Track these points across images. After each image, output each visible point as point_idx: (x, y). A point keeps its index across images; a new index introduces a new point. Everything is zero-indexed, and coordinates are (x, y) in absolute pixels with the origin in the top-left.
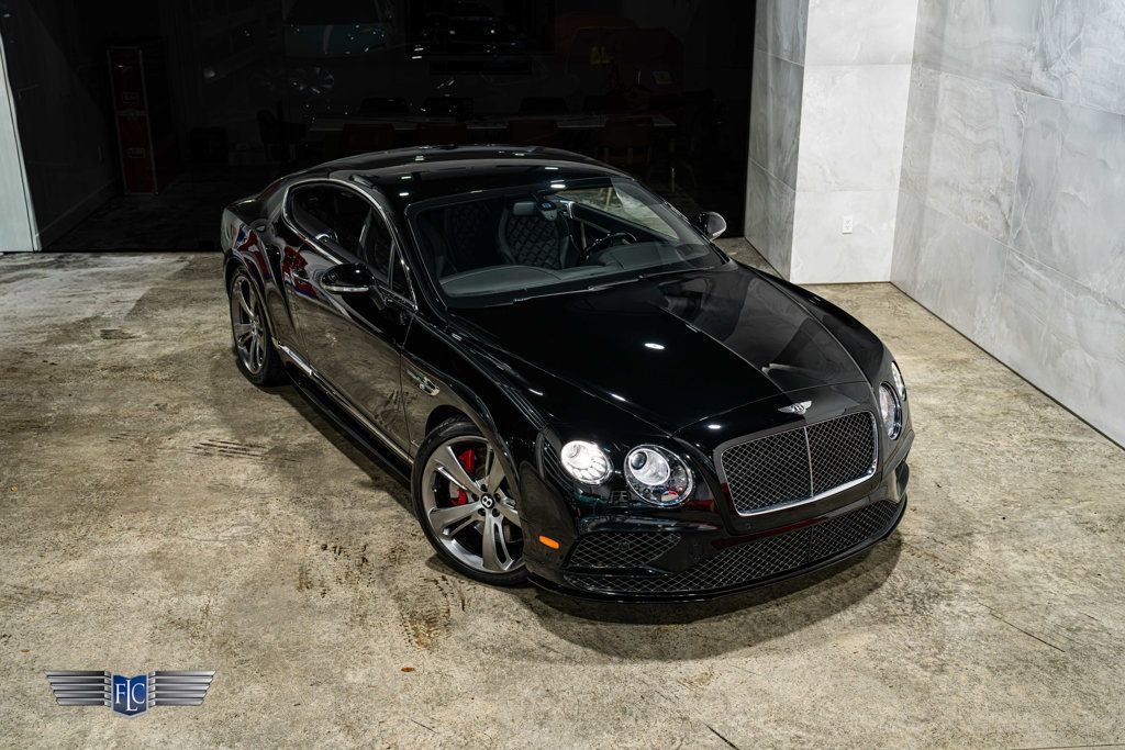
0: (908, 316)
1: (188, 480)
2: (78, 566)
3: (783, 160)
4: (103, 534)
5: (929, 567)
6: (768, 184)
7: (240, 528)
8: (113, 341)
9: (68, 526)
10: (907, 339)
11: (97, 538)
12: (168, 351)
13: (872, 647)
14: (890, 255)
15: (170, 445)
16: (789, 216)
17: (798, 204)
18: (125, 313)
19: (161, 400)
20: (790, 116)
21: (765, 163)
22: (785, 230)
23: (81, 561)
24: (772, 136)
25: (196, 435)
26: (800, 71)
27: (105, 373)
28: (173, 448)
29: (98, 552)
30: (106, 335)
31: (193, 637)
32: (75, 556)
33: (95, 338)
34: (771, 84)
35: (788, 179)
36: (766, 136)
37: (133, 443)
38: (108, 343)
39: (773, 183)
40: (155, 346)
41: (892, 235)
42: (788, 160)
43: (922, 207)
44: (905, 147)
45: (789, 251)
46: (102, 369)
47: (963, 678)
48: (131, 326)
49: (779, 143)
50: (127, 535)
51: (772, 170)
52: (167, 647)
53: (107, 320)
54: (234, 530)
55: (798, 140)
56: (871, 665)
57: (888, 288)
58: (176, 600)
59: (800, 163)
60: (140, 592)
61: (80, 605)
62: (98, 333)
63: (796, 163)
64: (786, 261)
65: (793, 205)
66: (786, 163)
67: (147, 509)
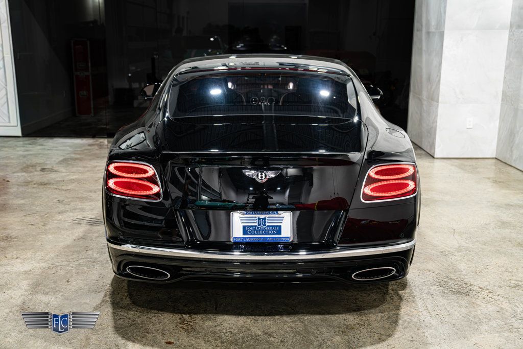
1: (63, 235)
3: (431, 88)
6: (422, 104)
7: (84, 260)
8: (45, 173)
12: (74, 177)
14: (496, 141)
15: (59, 219)
16: (435, 118)
17: (440, 110)
18: (57, 161)
19: (61, 198)
20: (435, 63)
21: (420, 93)
22: (432, 127)
24: (424, 76)
25: (75, 214)
26: (442, 35)
27: (35, 186)
28: (60, 220)
30: (43, 170)
33: (36, 171)
34: (424, 48)
35: (434, 98)
36: (421, 77)
37: (37, 217)
38: (42, 173)
39: (425, 102)
40: (68, 175)
42: (434, 87)
44: (505, 78)
45: (434, 138)
46: (35, 184)
48: (58, 167)
49: (429, 79)
51: (425, 94)
53: (46, 164)
54: (81, 261)
55: (440, 74)
57: (494, 160)
59: (442, 87)
62: (39, 169)
63: (439, 88)
64: (433, 145)
65: (437, 112)
66: (433, 89)
67: (32, 249)
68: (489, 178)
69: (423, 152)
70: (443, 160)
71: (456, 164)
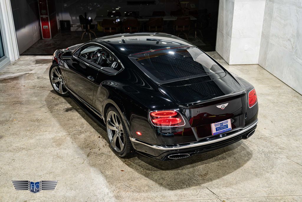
0: (263, 74)
1: (62, 118)
2: (32, 141)
3: (228, 29)
4: (39, 133)
5: (269, 145)
6: (223, 36)
7: (76, 131)
8: (40, 80)
9: (30, 130)
10: (263, 80)
11: (37, 134)
13: (253, 167)
14: (258, 56)
15: (56, 108)
16: (229, 45)
17: (232, 42)
18: (44, 72)
19: (54, 96)
21: (222, 30)
22: (228, 49)
23: (33, 140)
24: (225, 22)
25: (63, 106)
26: (233, 3)
27: (38, 88)
28: (57, 109)
29: (38, 137)
30: (38, 78)
31: (64, 161)
32: (31, 138)
33: (35, 79)
34: (224, 7)
35: (229, 34)
36: (223, 22)
37: (46, 108)
39: (225, 36)
41: (259, 51)
43: (268, 42)
44: (263, 25)
45: (229, 55)
46: (38, 87)
47: (279, 176)
48: (45, 76)
49: (227, 24)
50: (45, 133)
51: (224, 32)
52: (57, 164)
53: (38, 74)
54: (74, 132)
55: (232, 23)
56: (253, 171)
57: (257, 66)
58: (59, 151)
59: (233, 30)
60: (49, 148)
61: (33, 152)
62: (36, 77)
63: (232, 30)
64: (228, 58)
65: (230, 42)
66: (229, 30)
67: (51, 126)
68: (254, 78)
69: (223, 61)
70: (233, 66)
71: (239, 68)
